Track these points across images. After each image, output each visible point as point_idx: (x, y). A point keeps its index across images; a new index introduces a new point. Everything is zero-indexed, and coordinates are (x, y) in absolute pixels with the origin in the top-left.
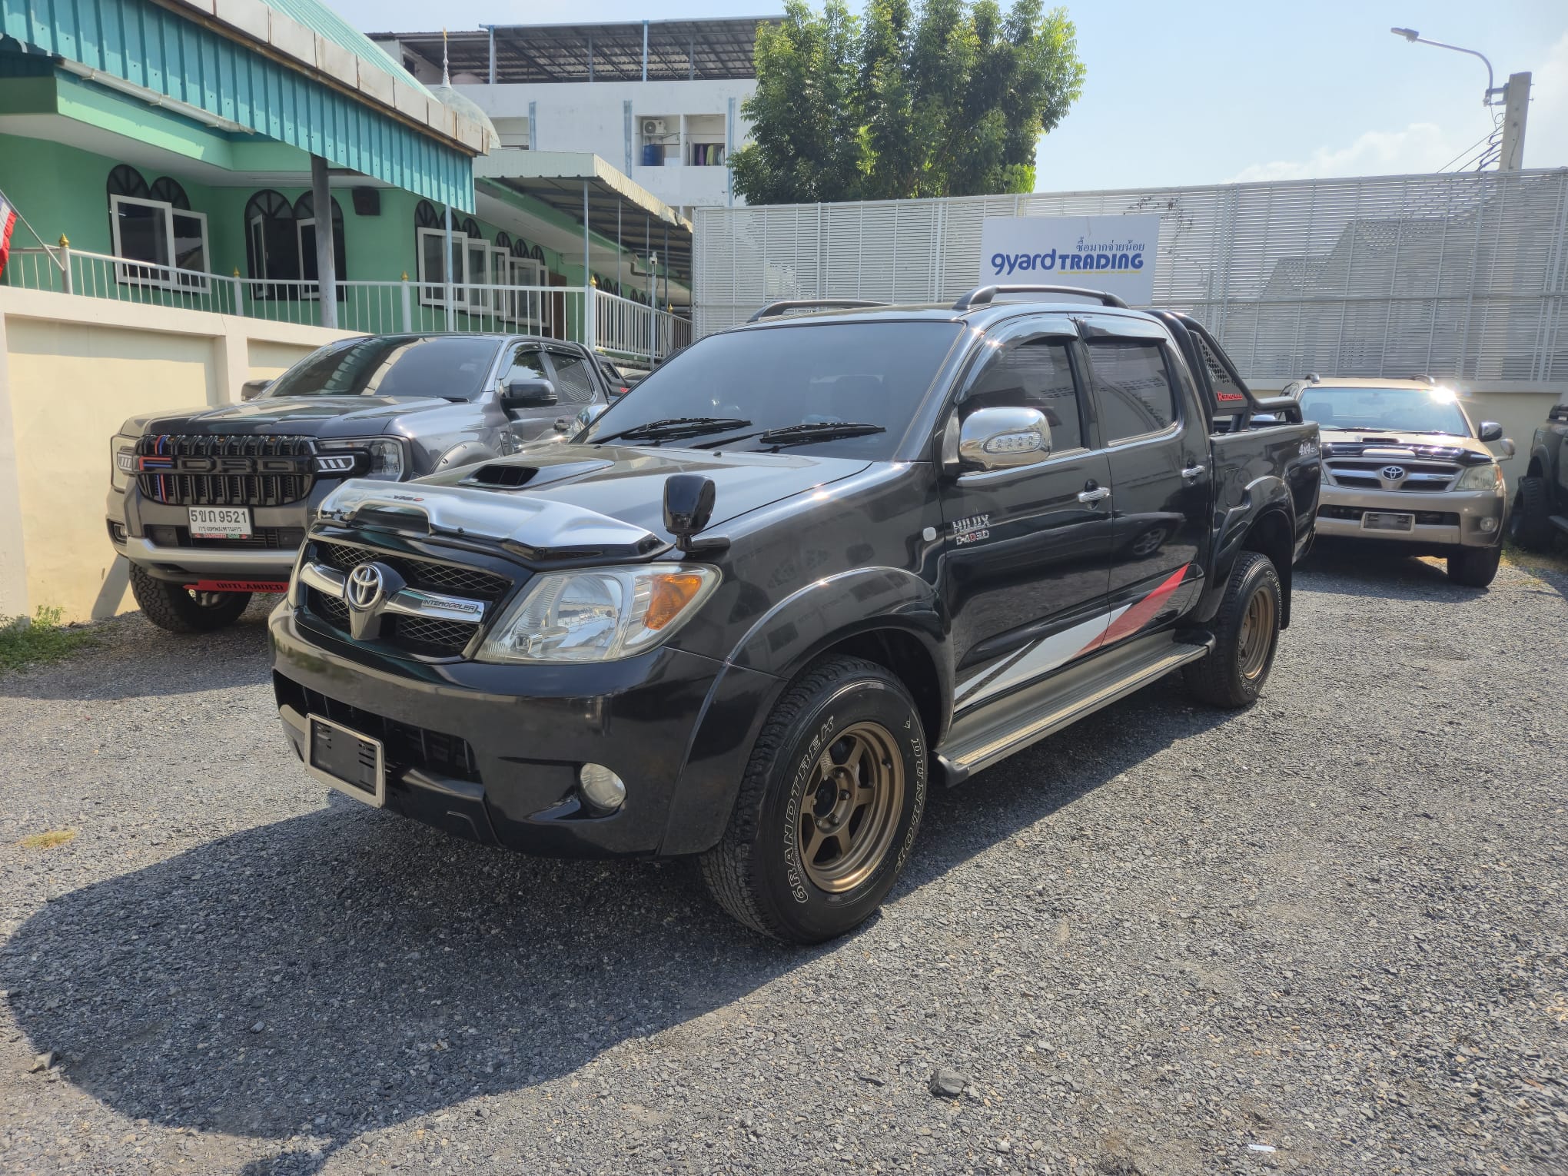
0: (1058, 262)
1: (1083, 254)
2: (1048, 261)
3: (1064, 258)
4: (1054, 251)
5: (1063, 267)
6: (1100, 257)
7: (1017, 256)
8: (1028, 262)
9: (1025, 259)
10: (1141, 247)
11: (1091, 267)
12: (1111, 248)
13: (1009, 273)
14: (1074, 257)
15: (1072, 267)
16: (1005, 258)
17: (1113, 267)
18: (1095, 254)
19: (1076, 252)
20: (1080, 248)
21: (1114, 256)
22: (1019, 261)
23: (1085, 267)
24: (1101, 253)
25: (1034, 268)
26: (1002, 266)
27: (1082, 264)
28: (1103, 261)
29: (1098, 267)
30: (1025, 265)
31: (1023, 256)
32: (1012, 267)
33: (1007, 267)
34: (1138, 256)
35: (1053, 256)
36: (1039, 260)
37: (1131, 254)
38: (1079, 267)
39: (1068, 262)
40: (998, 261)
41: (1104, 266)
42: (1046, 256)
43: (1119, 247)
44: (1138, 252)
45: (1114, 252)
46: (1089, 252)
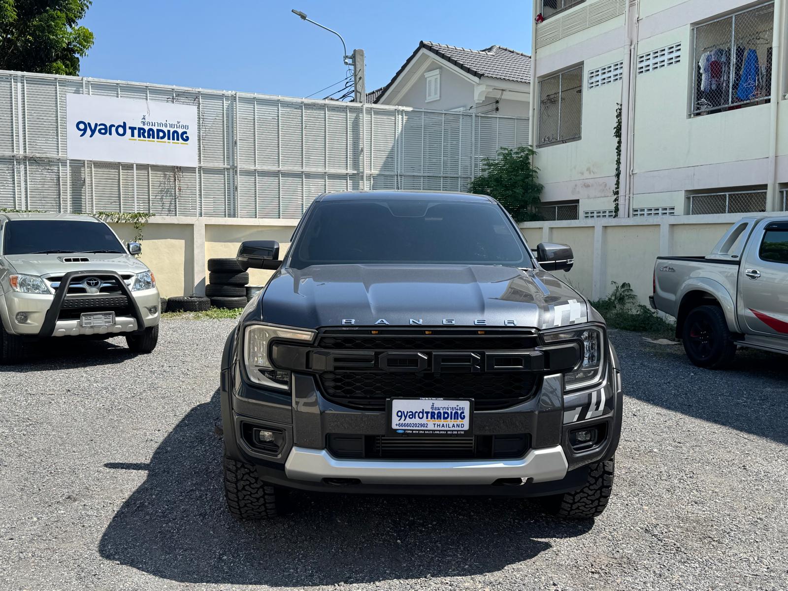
0: (129, 132)
1: (147, 128)
2: (121, 130)
3: (132, 129)
4: (124, 123)
5: (133, 135)
6: (158, 131)
7: (96, 125)
8: (106, 129)
9: (103, 127)
10: (187, 127)
11: (153, 137)
12: (166, 126)
13: (91, 136)
14: (140, 129)
15: (139, 136)
16: (87, 125)
17: (169, 139)
18: (155, 129)
19: (142, 126)
20: (144, 124)
21: (169, 131)
22: (98, 128)
23: (149, 137)
24: (159, 128)
25: (110, 134)
26: (85, 130)
27: (146, 134)
28: (161, 134)
29: (158, 138)
30: (103, 131)
31: (100, 125)
32: (93, 132)
33: (89, 132)
34: (185, 133)
35: (124, 127)
36: (113, 129)
37: (180, 131)
38: (144, 137)
39: (136, 132)
40: (82, 126)
41: (163, 138)
42: (119, 126)
43: (171, 126)
44: (184, 130)
45: (168, 128)
46: (151, 127)
